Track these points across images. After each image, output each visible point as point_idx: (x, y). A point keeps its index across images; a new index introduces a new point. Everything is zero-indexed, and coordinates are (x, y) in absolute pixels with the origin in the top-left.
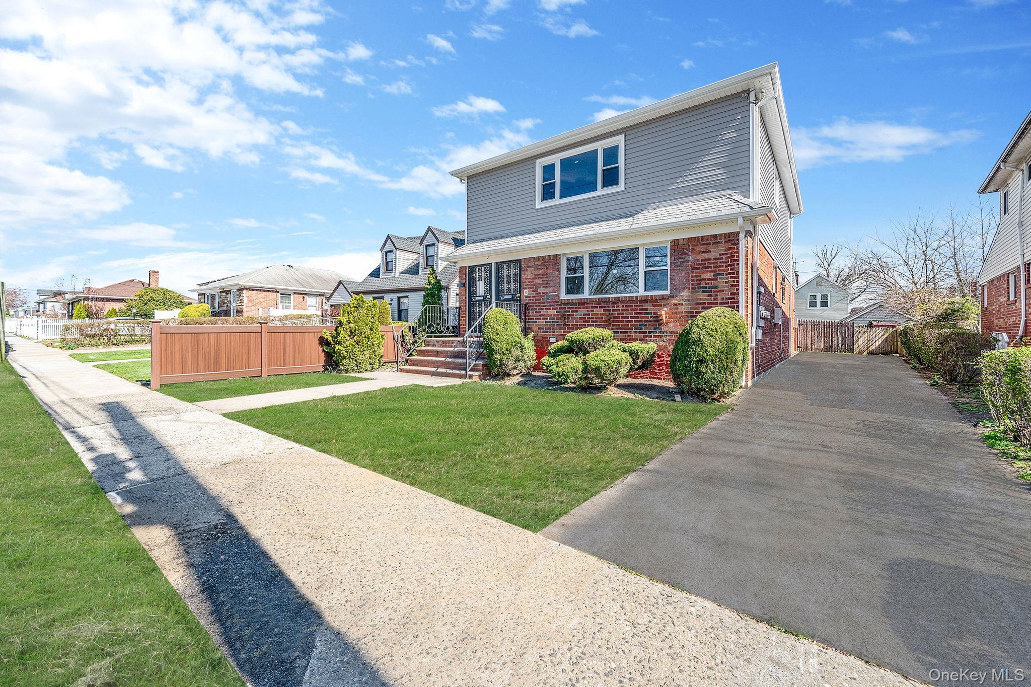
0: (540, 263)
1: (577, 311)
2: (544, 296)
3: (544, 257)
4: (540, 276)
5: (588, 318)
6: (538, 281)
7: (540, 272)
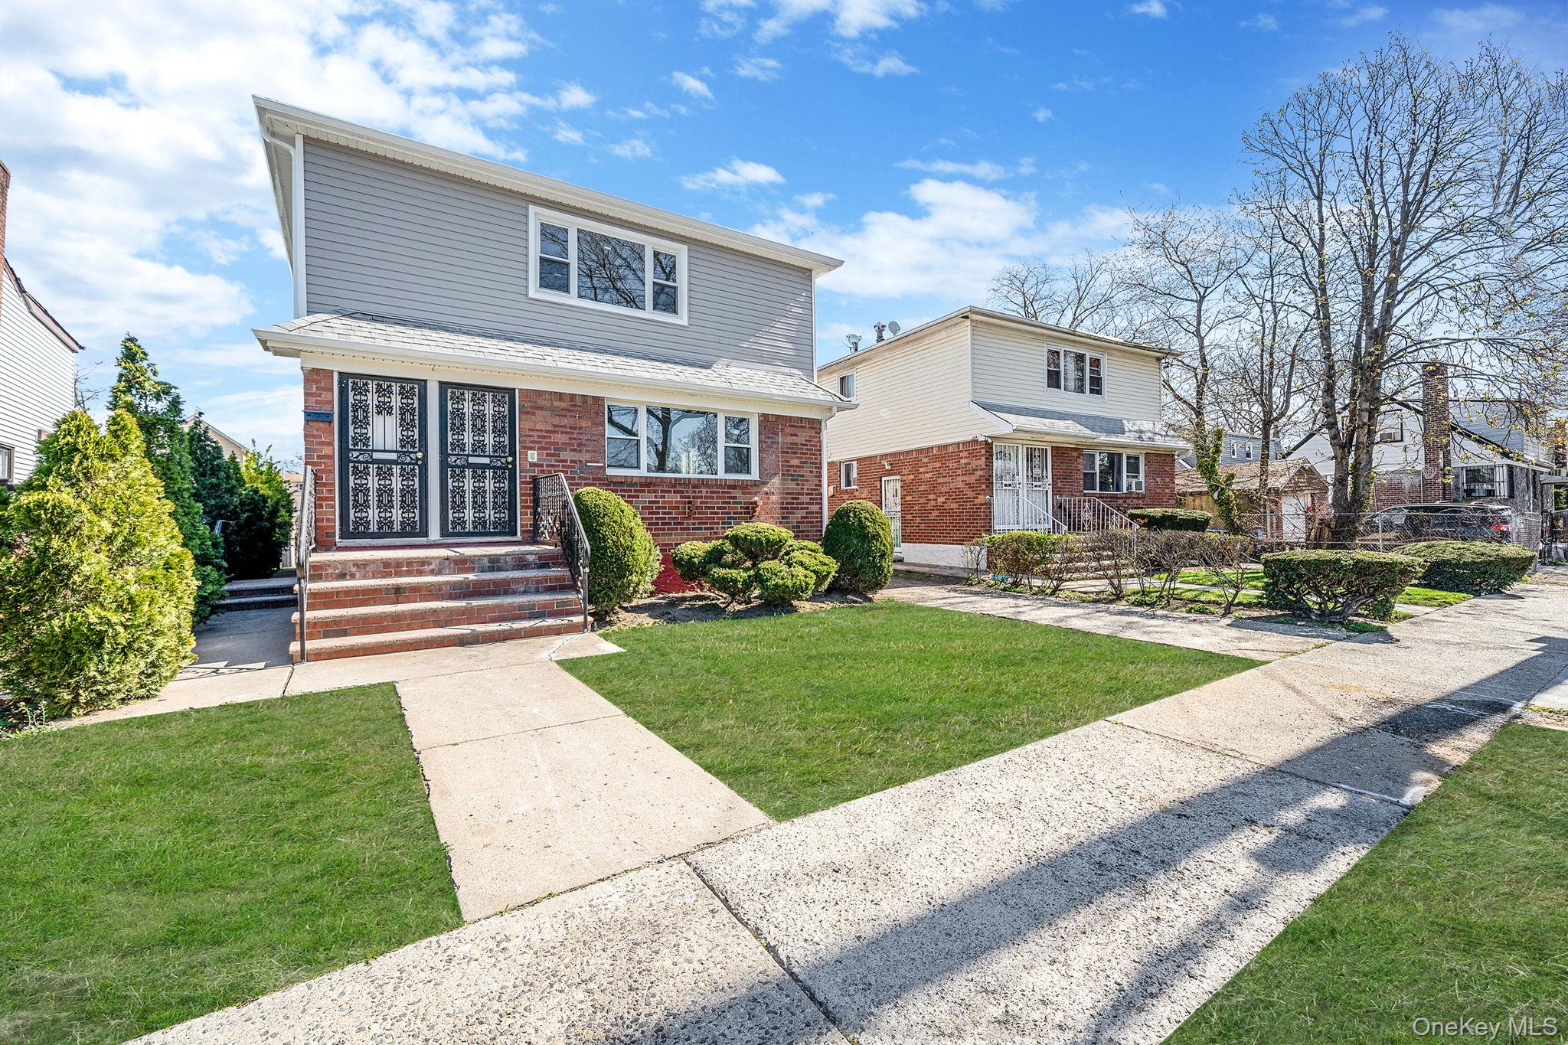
0: (563, 405)
1: (638, 497)
2: (574, 467)
3: (573, 396)
4: (565, 430)
5: (657, 508)
6: (560, 438)
7: (565, 422)
